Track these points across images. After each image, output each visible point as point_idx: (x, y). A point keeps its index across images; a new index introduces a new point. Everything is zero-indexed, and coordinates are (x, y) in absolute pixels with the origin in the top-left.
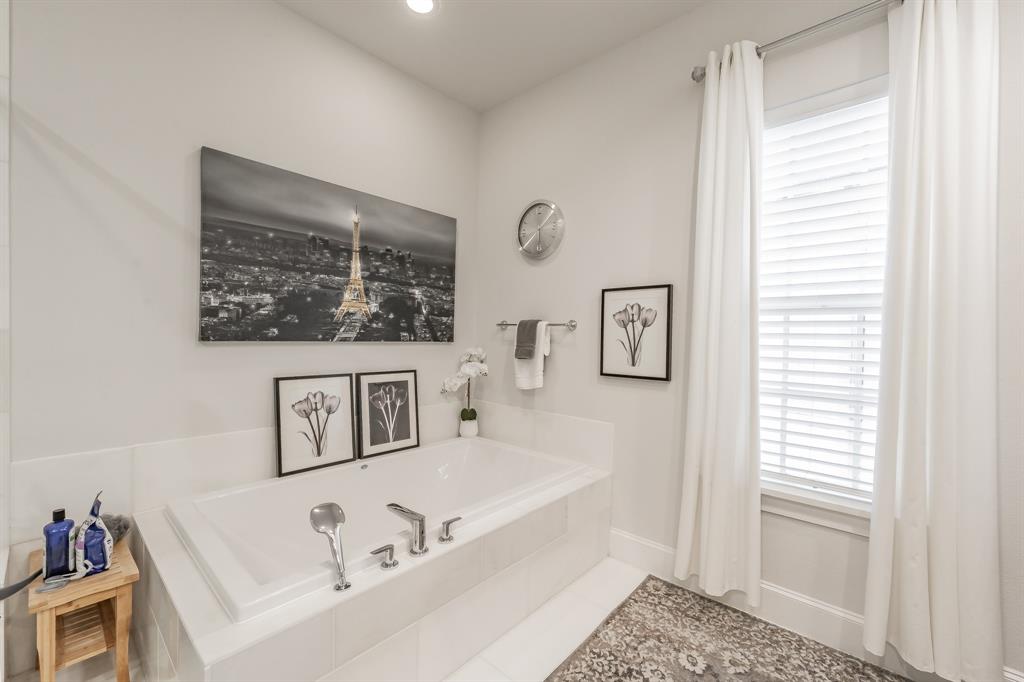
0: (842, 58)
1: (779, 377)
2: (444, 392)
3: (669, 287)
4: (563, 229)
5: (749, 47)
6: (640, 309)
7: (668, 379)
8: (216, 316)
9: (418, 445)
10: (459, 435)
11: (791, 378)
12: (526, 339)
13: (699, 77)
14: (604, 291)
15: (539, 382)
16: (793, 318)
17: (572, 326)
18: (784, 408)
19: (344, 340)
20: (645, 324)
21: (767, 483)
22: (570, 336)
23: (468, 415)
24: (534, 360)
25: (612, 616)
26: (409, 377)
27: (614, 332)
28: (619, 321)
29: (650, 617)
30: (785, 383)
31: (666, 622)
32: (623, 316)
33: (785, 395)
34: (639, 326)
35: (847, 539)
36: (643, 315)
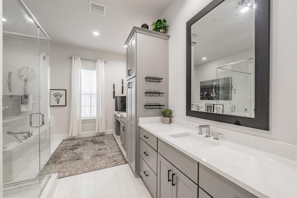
0: (90, 64)
3: (66, 90)
5: (79, 58)
7: (66, 105)
11: (86, 104)
13: (71, 58)
14: (50, 90)
15: (31, 109)
16: (85, 96)
18: (85, 108)
21: (82, 119)
24: (29, 104)
28: (54, 96)
29: (67, 142)
30: (85, 105)
31: (69, 142)
32: (55, 95)
33: (85, 106)
34: (59, 97)
35: (93, 123)
36: (60, 95)
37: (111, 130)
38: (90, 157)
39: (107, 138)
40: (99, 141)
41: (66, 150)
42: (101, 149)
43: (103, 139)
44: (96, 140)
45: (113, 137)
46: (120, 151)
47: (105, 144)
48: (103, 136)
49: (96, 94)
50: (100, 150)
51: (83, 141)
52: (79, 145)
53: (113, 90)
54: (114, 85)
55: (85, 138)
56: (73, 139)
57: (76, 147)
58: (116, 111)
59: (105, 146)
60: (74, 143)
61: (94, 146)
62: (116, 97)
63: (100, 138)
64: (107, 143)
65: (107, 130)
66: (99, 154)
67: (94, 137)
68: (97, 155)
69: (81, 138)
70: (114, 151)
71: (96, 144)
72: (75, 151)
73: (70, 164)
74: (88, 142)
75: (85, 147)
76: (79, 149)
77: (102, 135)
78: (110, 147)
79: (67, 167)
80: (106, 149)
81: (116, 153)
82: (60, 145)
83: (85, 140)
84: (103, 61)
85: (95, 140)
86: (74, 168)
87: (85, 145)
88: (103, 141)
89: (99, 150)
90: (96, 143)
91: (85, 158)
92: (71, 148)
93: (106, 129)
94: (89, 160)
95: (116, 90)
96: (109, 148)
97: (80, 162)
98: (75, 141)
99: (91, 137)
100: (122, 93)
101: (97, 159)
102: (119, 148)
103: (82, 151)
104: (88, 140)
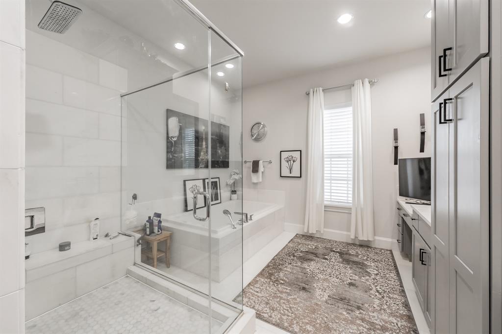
1: (329, 175)
2: (227, 185)
3: (301, 151)
4: (267, 131)
5: (321, 89)
6: (292, 157)
7: (301, 177)
8: (171, 161)
9: (221, 203)
10: (231, 199)
11: (332, 175)
12: (255, 166)
13: (308, 94)
14: (281, 152)
15: (261, 180)
16: (332, 160)
17: (270, 162)
18: (331, 183)
19: (201, 168)
20: (294, 162)
21: (326, 203)
22: (270, 165)
23: (234, 192)
24: (259, 173)
25: (290, 242)
26: (217, 180)
27: (284, 163)
28: (286, 161)
29: (299, 241)
30: (331, 177)
31: (304, 241)
32: (287, 159)
33: (331, 180)
34: (292, 162)
35: (346, 214)
36: (293, 159)
37: (388, 240)
38: (327, 297)
39: (376, 258)
40: (355, 259)
41: (294, 256)
42: (358, 283)
43: (365, 258)
44: (350, 255)
45: (391, 260)
46: (410, 318)
47: (369, 274)
48: (366, 249)
49: (352, 156)
50: (352, 287)
51: (325, 247)
52: (316, 255)
53: (395, 145)
54: (396, 131)
55: (330, 241)
56: (309, 237)
57: (311, 256)
58: (401, 195)
59: (367, 280)
60: (309, 247)
61: (343, 270)
62: (404, 161)
63: (360, 251)
64: (374, 272)
65: (377, 238)
66: (348, 297)
67: (348, 244)
68: (342, 299)
69: (322, 240)
70: (389, 307)
71: (349, 264)
72: (305, 265)
73: (289, 294)
74: (332, 253)
75: (325, 264)
76: (312, 263)
77: (365, 245)
78: (380, 291)
79: (281, 298)
80: (367, 290)
81: (395, 321)
82: (289, 243)
83: (329, 246)
84: (367, 81)
85: (346, 254)
86: (290, 308)
87: (326, 259)
88: (363, 263)
89: (351, 284)
90: (347, 261)
91: (318, 292)
92: (301, 255)
93: (375, 235)
94: (322, 301)
95: (400, 144)
96: (378, 291)
97: (304, 300)
98: (312, 243)
99: (341, 243)
100: (422, 150)
101: (340, 311)
102: (406, 305)
103: (318, 271)
104: (334, 249)
